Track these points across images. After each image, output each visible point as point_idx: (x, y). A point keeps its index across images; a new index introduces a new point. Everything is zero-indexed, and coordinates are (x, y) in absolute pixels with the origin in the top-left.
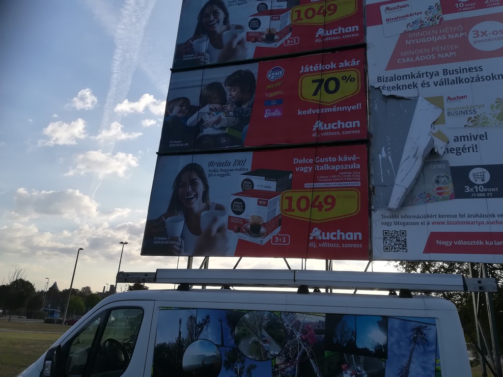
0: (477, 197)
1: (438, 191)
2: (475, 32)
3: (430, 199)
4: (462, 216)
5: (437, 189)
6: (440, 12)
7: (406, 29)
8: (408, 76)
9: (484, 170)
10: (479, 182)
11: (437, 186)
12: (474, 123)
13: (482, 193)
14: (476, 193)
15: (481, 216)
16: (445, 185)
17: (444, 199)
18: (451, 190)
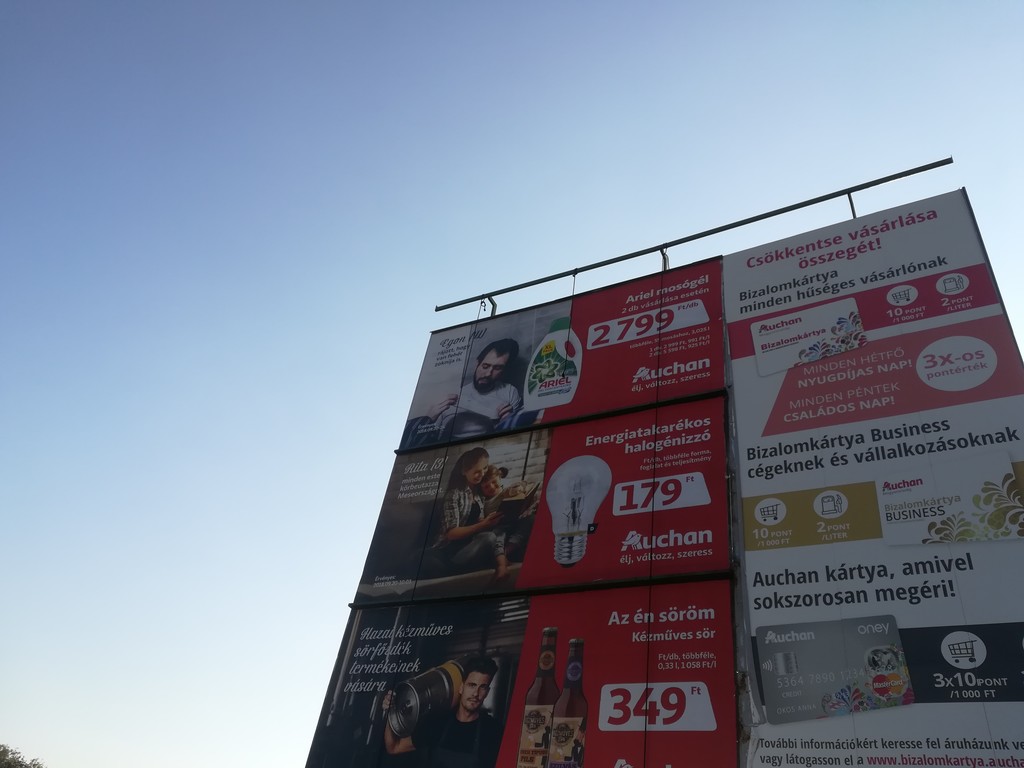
0: (962, 699)
1: (877, 685)
2: (930, 358)
3: (861, 703)
4: (933, 743)
5: (874, 681)
6: (859, 328)
7: (798, 360)
8: (804, 446)
9: (973, 637)
10: (964, 664)
11: (874, 673)
12: (942, 535)
13: (973, 688)
14: (960, 690)
15: (975, 746)
16: (891, 672)
17: (892, 703)
18: (904, 683)
